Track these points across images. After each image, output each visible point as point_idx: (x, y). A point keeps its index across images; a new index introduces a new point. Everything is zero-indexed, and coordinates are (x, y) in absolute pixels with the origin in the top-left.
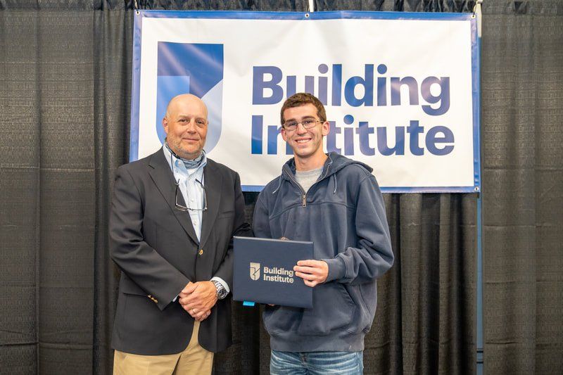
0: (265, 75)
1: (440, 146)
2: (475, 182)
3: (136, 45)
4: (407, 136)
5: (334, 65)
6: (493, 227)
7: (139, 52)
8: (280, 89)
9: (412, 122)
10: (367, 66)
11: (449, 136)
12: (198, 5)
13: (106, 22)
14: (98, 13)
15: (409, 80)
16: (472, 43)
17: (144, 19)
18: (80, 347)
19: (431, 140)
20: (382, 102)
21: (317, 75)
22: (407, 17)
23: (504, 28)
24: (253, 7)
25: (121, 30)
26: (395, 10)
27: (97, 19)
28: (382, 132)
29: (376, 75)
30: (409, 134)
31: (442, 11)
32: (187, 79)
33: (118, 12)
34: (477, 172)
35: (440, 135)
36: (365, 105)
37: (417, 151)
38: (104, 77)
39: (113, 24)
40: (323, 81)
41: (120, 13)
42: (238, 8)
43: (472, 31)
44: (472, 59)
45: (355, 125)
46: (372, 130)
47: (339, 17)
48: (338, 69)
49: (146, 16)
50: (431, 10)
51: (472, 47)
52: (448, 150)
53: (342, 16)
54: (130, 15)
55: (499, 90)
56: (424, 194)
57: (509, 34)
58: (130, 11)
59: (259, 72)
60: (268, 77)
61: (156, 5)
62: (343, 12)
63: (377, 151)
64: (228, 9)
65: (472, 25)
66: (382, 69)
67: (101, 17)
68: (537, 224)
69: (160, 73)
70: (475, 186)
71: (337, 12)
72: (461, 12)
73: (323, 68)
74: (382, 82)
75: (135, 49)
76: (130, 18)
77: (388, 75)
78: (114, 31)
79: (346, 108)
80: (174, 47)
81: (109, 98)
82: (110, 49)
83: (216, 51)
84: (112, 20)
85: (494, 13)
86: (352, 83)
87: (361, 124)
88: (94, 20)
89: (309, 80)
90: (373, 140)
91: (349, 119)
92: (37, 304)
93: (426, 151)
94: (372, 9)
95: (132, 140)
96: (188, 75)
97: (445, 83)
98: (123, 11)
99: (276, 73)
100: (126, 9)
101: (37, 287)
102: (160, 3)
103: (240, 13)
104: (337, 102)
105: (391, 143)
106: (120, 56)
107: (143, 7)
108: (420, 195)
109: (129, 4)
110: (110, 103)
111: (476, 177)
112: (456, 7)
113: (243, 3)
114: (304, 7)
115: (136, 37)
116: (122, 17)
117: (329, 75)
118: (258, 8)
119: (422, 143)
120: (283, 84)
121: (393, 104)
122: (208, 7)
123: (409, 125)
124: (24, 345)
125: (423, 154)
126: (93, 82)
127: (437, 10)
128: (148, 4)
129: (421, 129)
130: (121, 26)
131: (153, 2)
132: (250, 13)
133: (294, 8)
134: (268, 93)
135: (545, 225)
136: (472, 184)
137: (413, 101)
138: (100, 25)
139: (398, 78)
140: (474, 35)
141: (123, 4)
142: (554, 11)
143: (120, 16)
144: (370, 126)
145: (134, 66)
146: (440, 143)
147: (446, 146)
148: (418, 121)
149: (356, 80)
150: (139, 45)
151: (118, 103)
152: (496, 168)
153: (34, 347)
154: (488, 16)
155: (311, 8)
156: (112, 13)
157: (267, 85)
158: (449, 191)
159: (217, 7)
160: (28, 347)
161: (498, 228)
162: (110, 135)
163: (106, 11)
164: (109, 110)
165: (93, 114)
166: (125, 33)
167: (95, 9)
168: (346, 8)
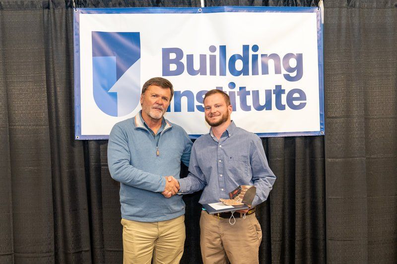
0: (171, 54)
1: (296, 103)
2: (321, 128)
3: (76, 35)
4: (274, 97)
5: (220, 46)
6: (334, 159)
7: (78, 40)
8: (182, 64)
9: (276, 86)
10: (244, 46)
11: (303, 96)
12: (120, 4)
13: (52, 18)
14: (46, 11)
15: (274, 56)
16: (318, 29)
17: (81, 15)
18: (45, 255)
19: (290, 99)
20: (255, 72)
21: (208, 54)
22: (272, 10)
23: (340, 18)
24: (160, 4)
25: (64, 23)
26: (263, 5)
27: (46, 16)
28: (256, 94)
29: (251, 53)
30: (275, 95)
31: (296, 6)
32: (114, 58)
33: (61, 10)
34: (323, 121)
35: (296, 95)
36: (243, 75)
37: (280, 107)
38: (53, 58)
39: (58, 20)
40: (213, 58)
41: (62, 10)
42: (149, 5)
43: (318, 21)
44: (318, 40)
45: (236, 90)
46: (248, 93)
47: (223, 11)
48: (223, 49)
49: (82, 13)
50: (288, 5)
51: (318, 32)
52: (301, 106)
53: (225, 10)
54: (70, 12)
55: (337, 62)
56: (285, 137)
57: (344, 22)
58: (69, 9)
59: (166, 52)
60: (173, 56)
61: (88, 4)
62: (225, 7)
63: (252, 108)
64: (142, 6)
65: (317, 16)
66: (255, 48)
67: (48, 15)
68: (367, 157)
69: (94, 55)
70: (321, 131)
71: (221, 7)
72: (310, 6)
73: (212, 49)
74: (255, 58)
75: (75, 37)
76: (70, 15)
77: (259, 53)
78: (58, 25)
79: (229, 77)
80: (104, 35)
81: (57, 73)
82: (56, 38)
83: (135, 37)
84: (56, 15)
85: (333, 7)
86: (233, 59)
87: (241, 88)
88: (43, 16)
89: (203, 58)
90: (250, 100)
91: (232, 85)
92: (12, 225)
93: (287, 107)
94: (246, 5)
95: (76, 104)
96: (115, 56)
97: (299, 58)
98: (64, 10)
99: (179, 52)
100: (67, 7)
101: (11, 213)
102: (92, 3)
103: (151, 9)
104: (223, 73)
105: (262, 102)
106: (64, 43)
107: (80, 6)
108: (282, 138)
109: (69, 4)
110: (58, 78)
111: (321, 124)
112: (306, 3)
113: (153, 2)
114: (197, 4)
115: (76, 28)
116: (64, 13)
117: (217, 53)
118: (164, 5)
119: (284, 101)
120: (184, 61)
121: (263, 73)
122: (127, 5)
123: (275, 89)
124: (3, 255)
125: (285, 109)
126: (44, 63)
127: (293, 5)
128: (83, 4)
129: (283, 91)
130: (64, 21)
131: (86, 2)
132: (159, 9)
133: (190, 5)
134: (173, 67)
135: (372, 156)
136: (319, 130)
137: (278, 71)
138: (48, 20)
139: (267, 55)
140: (319, 23)
141: (64, 4)
142: (375, 5)
143: (62, 13)
144: (247, 90)
145: (75, 50)
146: (296, 100)
147: (301, 103)
148: (281, 86)
149: (236, 57)
150: (78, 35)
151: (64, 77)
152: (336, 117)
153: (10, 256)
154: (328, 10)
155: (203, 5)
156: (56, 11)
157: (173, 61)
158: (303, 135)
159: (134, 5)
160: (6, 257)
161: (337, 160)
162: (59, 101)
163: (51, 10)
164: (57, 83)
165: (46, 86)
166: (66, 25)
167: (44, 8)
168: (228, 5)
